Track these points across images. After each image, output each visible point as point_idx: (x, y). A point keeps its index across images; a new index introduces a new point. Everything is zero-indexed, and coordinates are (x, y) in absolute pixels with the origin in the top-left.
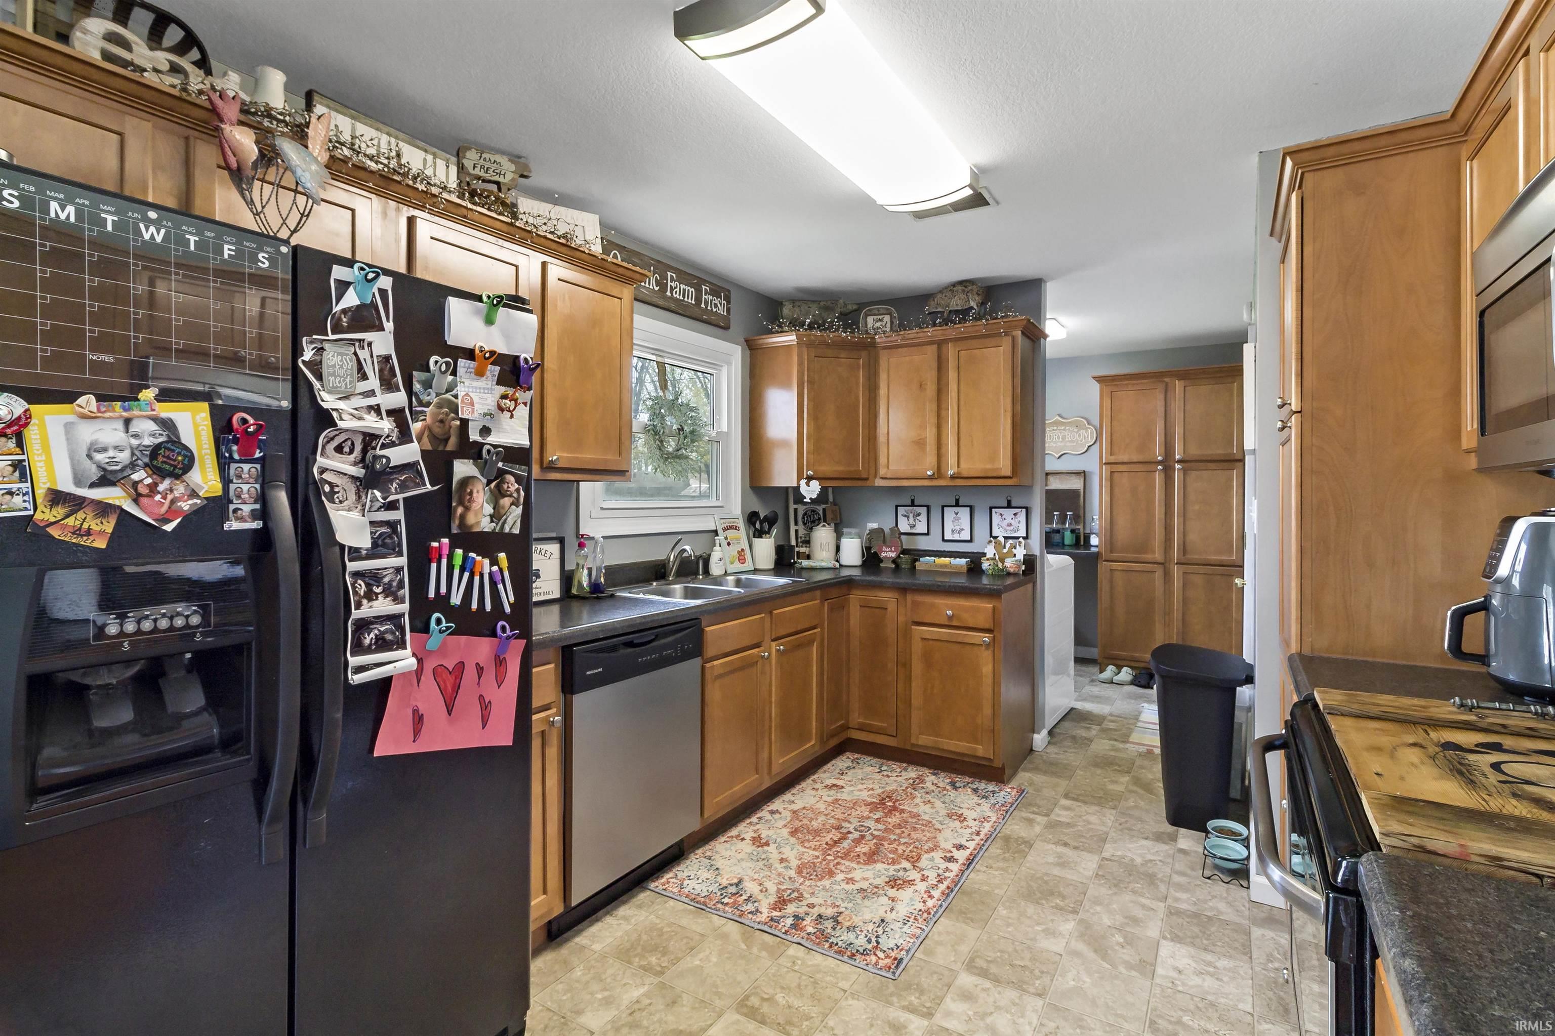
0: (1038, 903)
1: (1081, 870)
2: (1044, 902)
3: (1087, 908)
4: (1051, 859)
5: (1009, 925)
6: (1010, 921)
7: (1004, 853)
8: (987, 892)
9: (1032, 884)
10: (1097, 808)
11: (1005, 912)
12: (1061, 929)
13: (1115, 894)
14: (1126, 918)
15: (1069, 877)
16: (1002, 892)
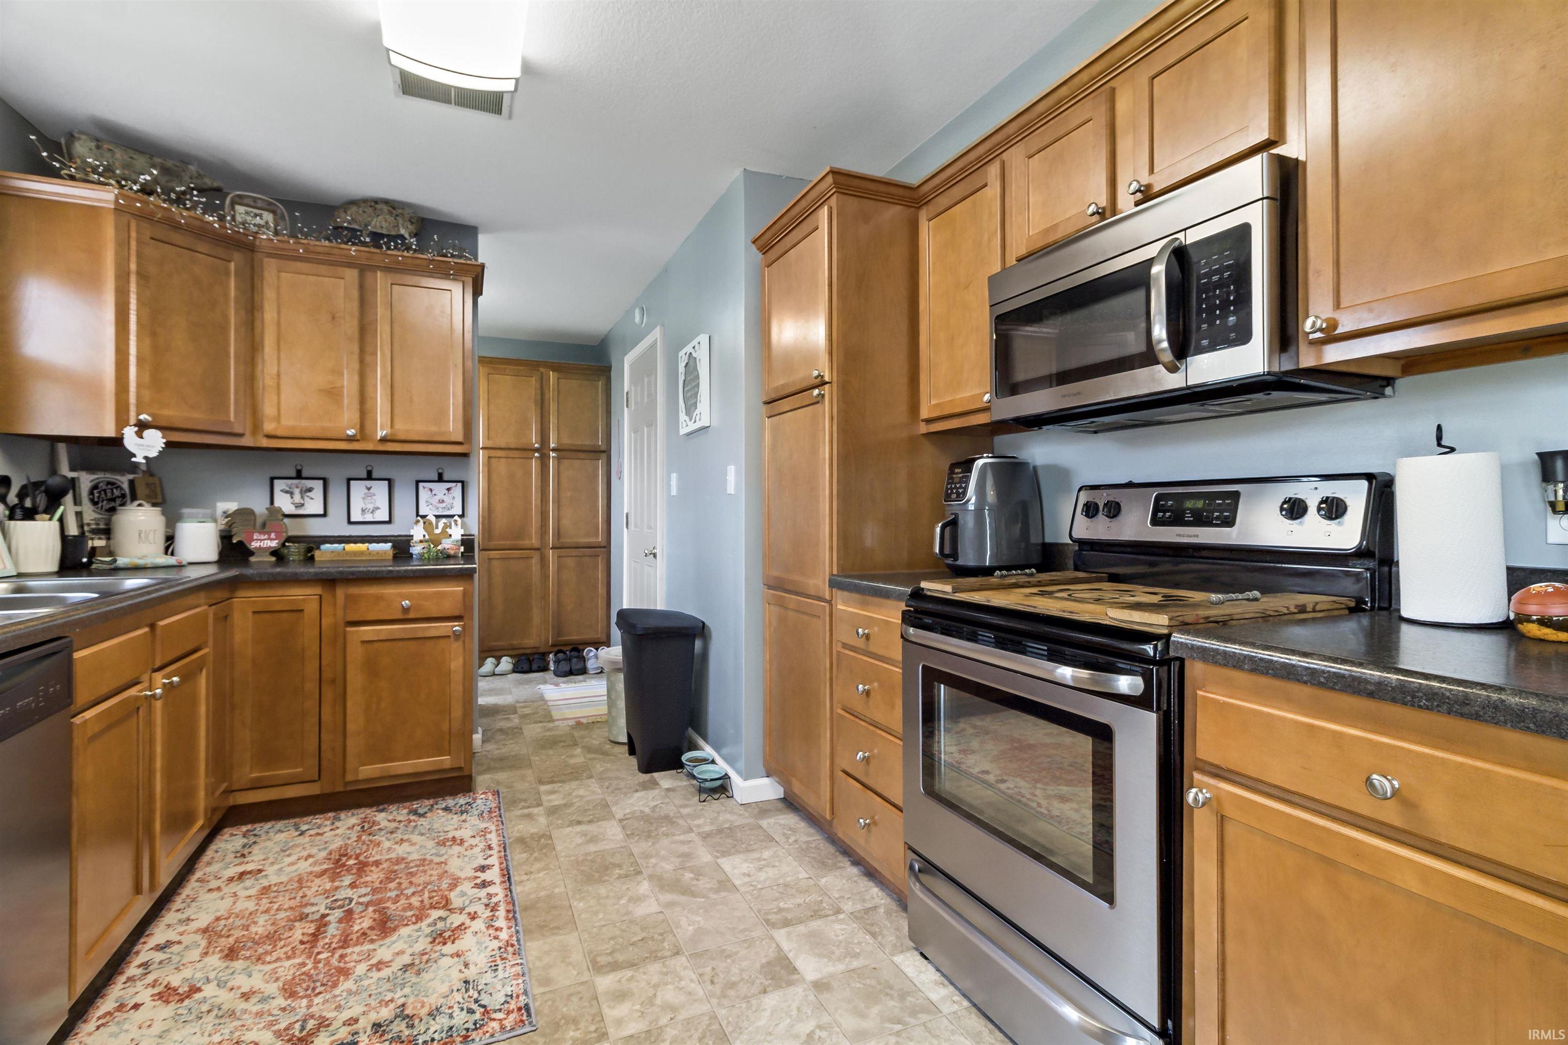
0: (604, 881)
1: (612, 837)
2: (607, 878)
3: (645, 865)
4: (579, 840)
5: (596, 913)
6: (594, 909)
7: (531, 854)
8: (549, 896)
9: (583, 868)
10: (577, 782)
11: (581, 904)
12: (641, 892)
13: (654, 844)
14: (679, 857)
15: (607, 847)
16: (562, 889)
